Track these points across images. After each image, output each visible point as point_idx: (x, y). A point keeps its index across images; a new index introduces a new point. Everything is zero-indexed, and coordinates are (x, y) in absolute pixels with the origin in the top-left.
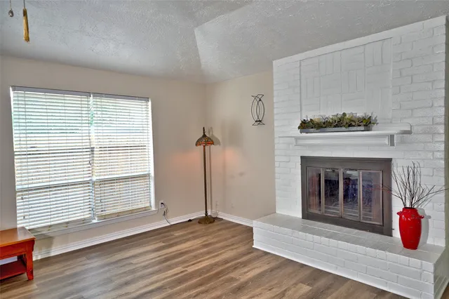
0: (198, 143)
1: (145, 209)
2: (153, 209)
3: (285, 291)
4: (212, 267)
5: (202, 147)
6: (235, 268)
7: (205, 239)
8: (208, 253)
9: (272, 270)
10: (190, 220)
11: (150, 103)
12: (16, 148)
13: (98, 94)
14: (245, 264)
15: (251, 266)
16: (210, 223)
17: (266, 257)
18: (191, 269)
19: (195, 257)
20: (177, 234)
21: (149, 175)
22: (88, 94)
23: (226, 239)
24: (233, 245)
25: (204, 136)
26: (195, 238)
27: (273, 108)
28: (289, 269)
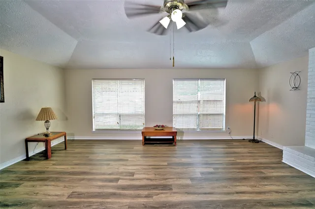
0: (251, 100)
1: (220, 129)
2: (224, 130)
3: (300, 191)
4: (250, 163)
5: (253, 102)
6: (265, 168)
7: (250, 149)
8: (250, 156)
9: (293, 177)
10: (244, 139)
11: (225, 81)
12: (174, 100)
13: (202, 79)
14: (273, 168)
15: (277, 170)
16: (256, 142)
17: (290, 169)
18: (238, 161)
19: (243, 156)
20: (235, 144)
21: (223, 114)
22: (198, 79)
23: (264, 153)
24: (268, 156)
25: (255, 96)
26: (245, 148)
27: (307, 79)
28: (308, 181)
